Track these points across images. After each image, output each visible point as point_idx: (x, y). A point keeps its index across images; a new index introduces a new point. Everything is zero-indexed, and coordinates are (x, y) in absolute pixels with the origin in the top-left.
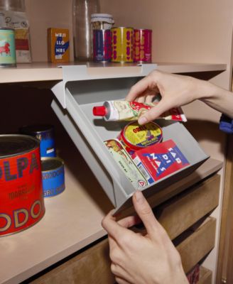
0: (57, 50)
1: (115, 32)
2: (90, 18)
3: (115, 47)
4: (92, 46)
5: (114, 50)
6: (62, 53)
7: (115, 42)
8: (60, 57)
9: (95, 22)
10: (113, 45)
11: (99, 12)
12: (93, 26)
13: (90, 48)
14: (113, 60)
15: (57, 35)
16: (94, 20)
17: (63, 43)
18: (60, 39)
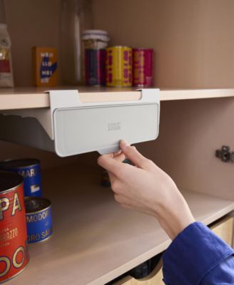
0: (44, 73)
1: (111, 52)
2: (82, 35)
3: (111, 69)
4: (84, 67)
5: (109, 72)
6: (49, 76)
7: (111, 63)
8: (47, 80)
9: (87, 41)
10: (108, 67)
11: (93, 27)
12: (85, 45)
13: (82, 70)
14: (108, 84)
15: (43, 55)
16: (87, 37)
17: (50, 64)
18: (46, 59)
